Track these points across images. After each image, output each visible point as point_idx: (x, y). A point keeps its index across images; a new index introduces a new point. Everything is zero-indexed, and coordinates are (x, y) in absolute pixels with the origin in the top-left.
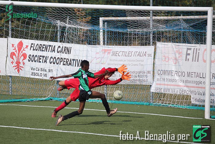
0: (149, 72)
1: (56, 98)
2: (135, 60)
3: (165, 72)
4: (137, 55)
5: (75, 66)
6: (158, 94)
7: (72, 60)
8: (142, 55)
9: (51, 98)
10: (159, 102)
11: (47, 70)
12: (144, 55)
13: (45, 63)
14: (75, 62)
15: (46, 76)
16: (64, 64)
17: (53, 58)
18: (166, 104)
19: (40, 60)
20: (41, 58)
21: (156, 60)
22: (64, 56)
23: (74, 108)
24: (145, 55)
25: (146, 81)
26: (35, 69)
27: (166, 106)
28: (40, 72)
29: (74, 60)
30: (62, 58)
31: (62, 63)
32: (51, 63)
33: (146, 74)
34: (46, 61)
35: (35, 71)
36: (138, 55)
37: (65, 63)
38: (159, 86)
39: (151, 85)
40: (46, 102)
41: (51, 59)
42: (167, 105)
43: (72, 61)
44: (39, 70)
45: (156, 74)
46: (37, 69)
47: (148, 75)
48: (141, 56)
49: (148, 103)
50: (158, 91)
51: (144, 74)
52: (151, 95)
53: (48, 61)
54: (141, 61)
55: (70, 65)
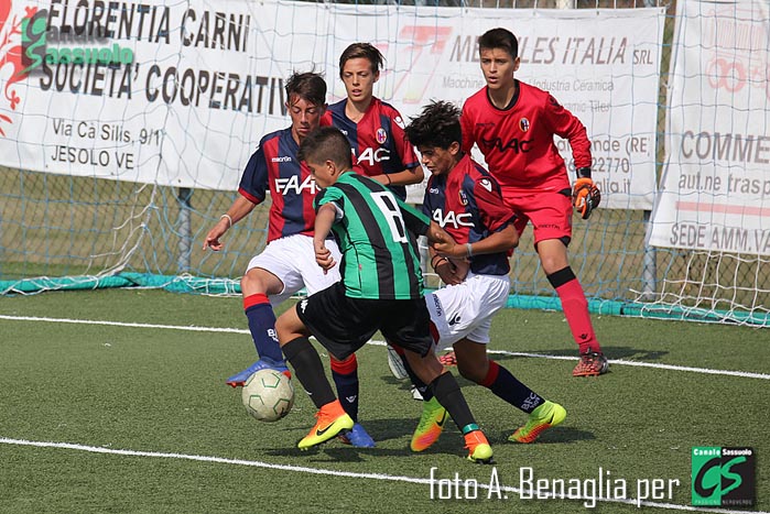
0: (635, 144)
1: (157, 278)
2: (571, 81)
3: (720, 144)
4: (579, 59)
5: (271, 112)
6: (685, 255)
7: (253, 81)
8: (604, 57)
9: (133, 275)
10: (669, 300)
11: (135, 136)
12: (618, 56)
13: (124, 95)
14: (267, 90)
15: (130, 165)
16: (215, 105)
17: (163, 73)
18: (709, 307)
19: (99, 84)
20: (101, 70)
21: (676, 82)
22: (216, 60)
23: (229, 330)
24: (622, 56)
25: (621, 188)
26: (75, 129)
27: (707, 318)
28: (98, 144)
29: (262, 81)
30: (204, 74)
31: (205, 97)
32: (151, 98)
33: (622, 154)
34: (125, 89)
35: (74, 141)
36: (586, 56)
37: (219, 97)
38: (689, 216)
39: (647, 213)
40: (100, 299)
41: (154, 75)
42: (712, 312)
43: (256, 89)
44: (92, 135)
45: (672, 154)
46: (84, 130)
47: (635, 157)
48: (599, 62)
49: (618, 306)
50: (684, 240)
51: (613, 154)
52: (648, 261)
53: (138, 86)
54: (600, 85)
55: (245, 108)
